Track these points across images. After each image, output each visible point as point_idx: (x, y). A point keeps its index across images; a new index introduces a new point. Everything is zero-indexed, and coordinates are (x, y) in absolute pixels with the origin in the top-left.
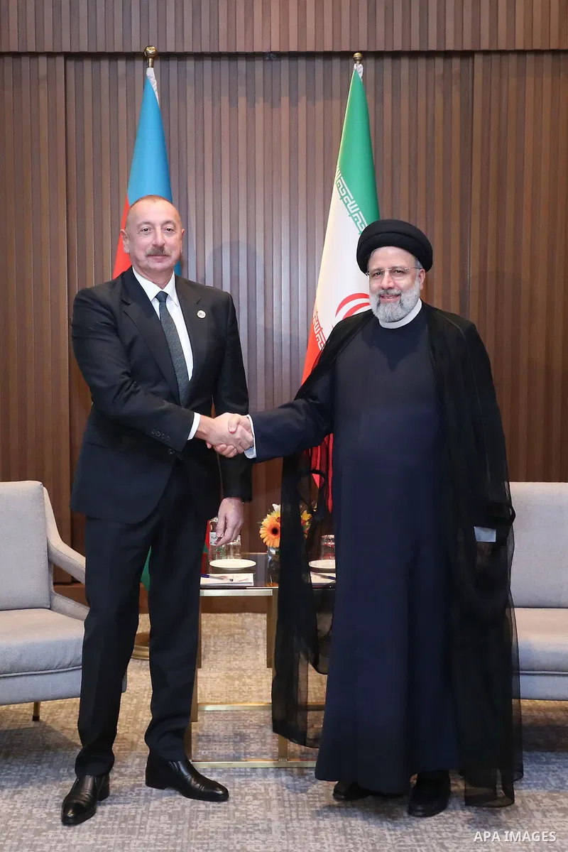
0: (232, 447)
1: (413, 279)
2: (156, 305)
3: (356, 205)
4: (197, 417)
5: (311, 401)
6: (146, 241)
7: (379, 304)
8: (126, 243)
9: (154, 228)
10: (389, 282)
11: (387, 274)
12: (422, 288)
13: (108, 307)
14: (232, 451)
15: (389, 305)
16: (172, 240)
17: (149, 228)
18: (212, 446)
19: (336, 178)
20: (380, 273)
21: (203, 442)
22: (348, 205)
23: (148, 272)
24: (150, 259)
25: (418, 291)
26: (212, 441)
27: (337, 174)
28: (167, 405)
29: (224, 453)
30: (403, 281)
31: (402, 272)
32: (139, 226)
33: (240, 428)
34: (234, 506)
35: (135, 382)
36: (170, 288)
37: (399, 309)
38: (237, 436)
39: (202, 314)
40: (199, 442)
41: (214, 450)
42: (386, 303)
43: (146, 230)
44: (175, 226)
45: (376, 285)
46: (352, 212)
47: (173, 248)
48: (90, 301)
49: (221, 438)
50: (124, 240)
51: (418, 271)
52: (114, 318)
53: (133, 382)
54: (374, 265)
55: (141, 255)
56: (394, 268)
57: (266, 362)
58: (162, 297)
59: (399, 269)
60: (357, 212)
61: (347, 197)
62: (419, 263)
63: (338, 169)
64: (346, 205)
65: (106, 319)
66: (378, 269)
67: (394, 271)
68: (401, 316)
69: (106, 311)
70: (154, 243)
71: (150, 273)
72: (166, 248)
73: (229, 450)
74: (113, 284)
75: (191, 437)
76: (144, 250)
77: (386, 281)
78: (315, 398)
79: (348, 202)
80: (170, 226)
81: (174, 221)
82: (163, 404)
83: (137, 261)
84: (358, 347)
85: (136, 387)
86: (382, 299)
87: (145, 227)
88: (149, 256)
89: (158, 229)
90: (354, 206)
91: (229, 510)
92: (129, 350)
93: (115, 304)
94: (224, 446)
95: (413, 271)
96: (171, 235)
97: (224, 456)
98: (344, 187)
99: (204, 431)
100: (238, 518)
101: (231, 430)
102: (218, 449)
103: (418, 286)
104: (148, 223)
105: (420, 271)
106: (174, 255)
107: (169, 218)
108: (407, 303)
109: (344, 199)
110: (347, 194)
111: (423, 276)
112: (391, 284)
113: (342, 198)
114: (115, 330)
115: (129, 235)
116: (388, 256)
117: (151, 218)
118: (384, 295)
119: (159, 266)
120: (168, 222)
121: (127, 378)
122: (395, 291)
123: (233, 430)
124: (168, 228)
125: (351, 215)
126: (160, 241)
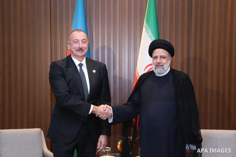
0: (105, 116)
1: (168, 60)
2: (78, 68)
3: (151, 33)
4: (92, 106)
5: (133, 102)
6: (76, 46)
7: (156, 68)
8: (69, 46)
9: (79, 42)
10: (160, 61)
11: (159, 58)
12: (170, 63)
13: (62, 69)
14: (105, 117)
15: (159, 69)
16: (85, 45)
17: (77, 42)
18: (98, 116)
19: (144, 24)
20: (156, 57)
21: (95, 115)
22: (149, 33)
23: (76, 56)
24: (77, 52)
25: (169, 64)
26: (98, 114)
27: (145, 23)
28: (82, 102)
29: (102, 118)
30: (164, 61)
31: (164, 58)
32: (74, 41)
33: (107, 109)
34: (104, 138)
35: (71, 94)
36: (84, 62)
37: (163, 70)
38: (106, 111)
39: (94, 71)
40: (93, 114)
41: (99, 117)
42: (158, 68)
43: (76, 42)
44: (86, 41)
45: (155, 61)
46: (150, 35)
47: (85, 48)
48: (55, 66)
49: (101, 113)
50: (68, 44)
51: (169, 57)
52: (63, 72)
53: (70, 94)
54: (154, 55)
55: (74, 51)
56: (161, 56)
57: (120, 87)
58: (81, 65)
59: (163, 56)
60: (152, 35)
61: (148, 30)
62: (170, 55)
63: (145, 21)
64: (148, 33)
65: (61, 73)
66: (156, 56)
67: (161, 57)
68: (163, 73)
69: (61, 70)
70: (79, 47)
71: (77, 57)
72: (83, 48)
73: (104, 117)
74: (64, 60)
75: (90, 113)
76: (75, 48)
77: (158, 60)
78: (134, 101)
79: (149, 32)
80: (84, 41)
81: (86, 39)
82: (80, 102)
83: (73, 52)
84: (149, 83)
85: (71, 96)
86: (157, 67)
87: (76, 41)
88: (76, 51)
89: (80, 42)
90: (150, 33)
91: (102, 139)
92: (68, 83)
93: (64, 67)
94: (102, 115)
95: (168, 57)
96: (85, 44)
97: (102, 119)
98: (147, 27)
99: (95, 111)
100: (105, 142)
101: (104, 110)
102: (100, 117)
103: (169, 62)
104: (77, 40)
105: (170, 57)
106: (86, 51)
107: (84, 38)
108: (165, 68)
109: (147, 31)
110: (148, 29)
111: (171, 59)
112: (160, 62)
113: (146, 31)
114: (64, 76)
115: (70, 43)
116: (160, 52)
117: (78, 38)
118: (158, 65)
119: (80, 54)
120: (84, 40)
121: (67, 93)
122: (161, 64)
123: (105, 109)
124: (83, 41)
125: (149, 36)
126: (81, 46)
